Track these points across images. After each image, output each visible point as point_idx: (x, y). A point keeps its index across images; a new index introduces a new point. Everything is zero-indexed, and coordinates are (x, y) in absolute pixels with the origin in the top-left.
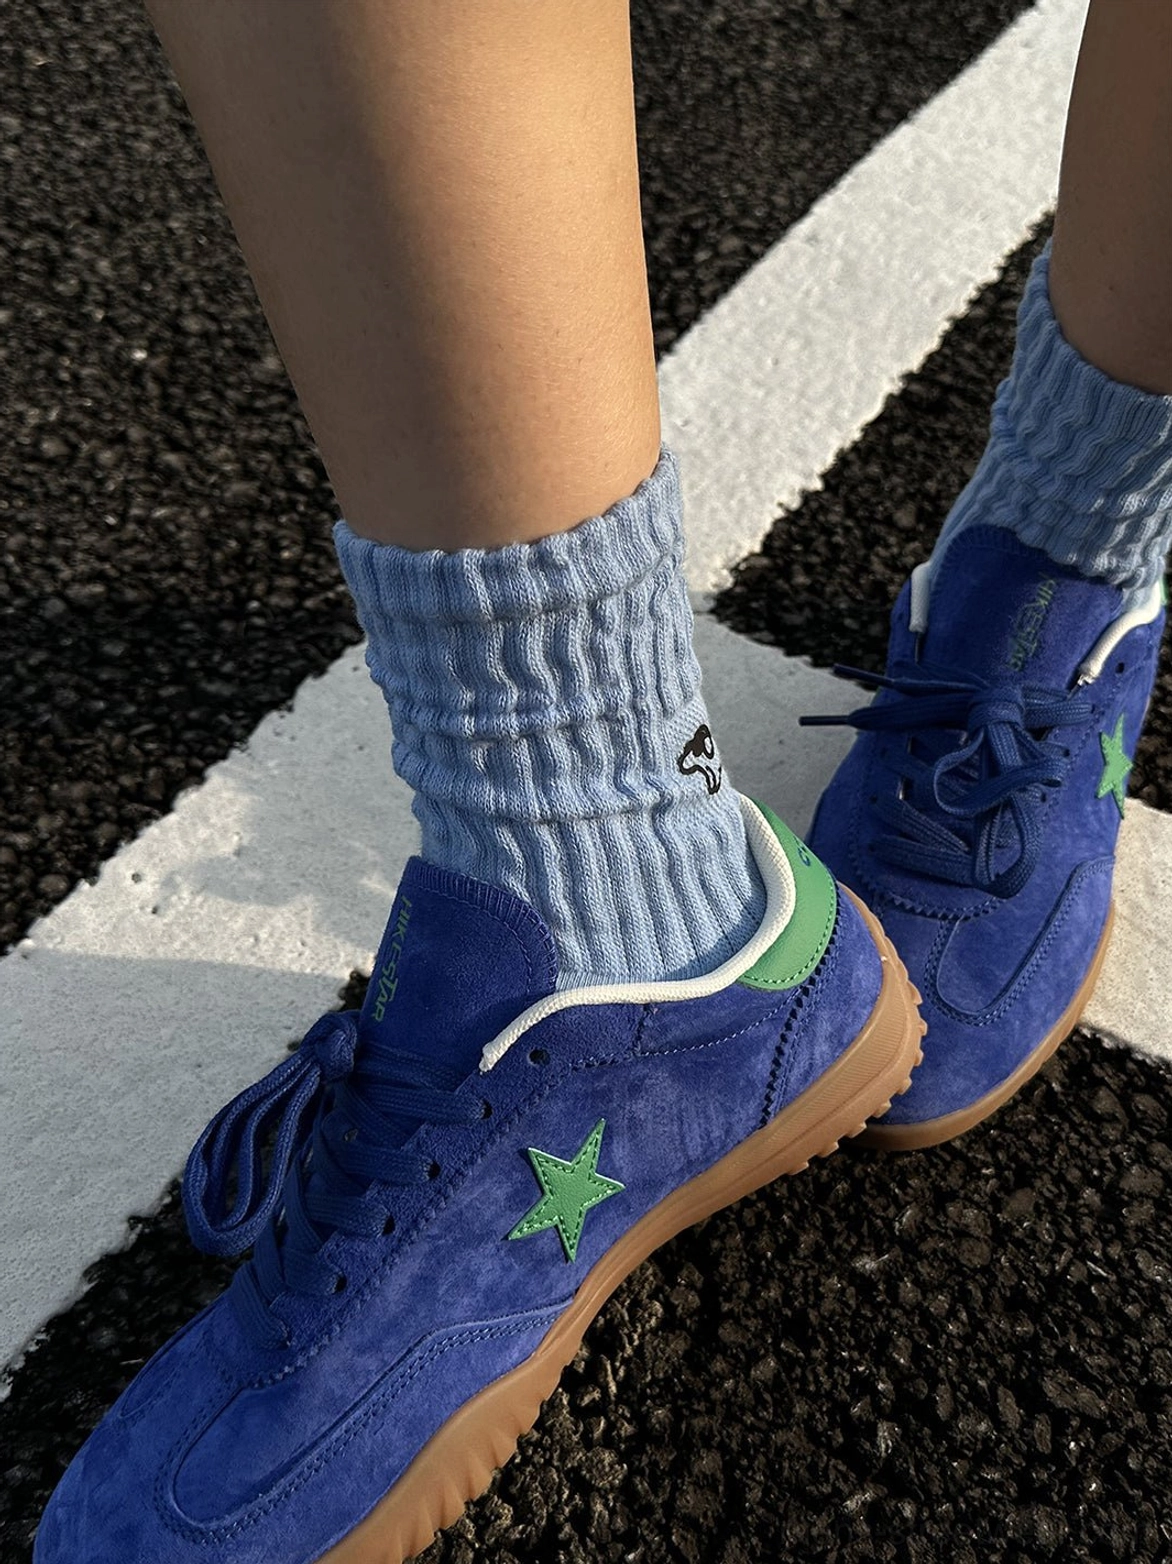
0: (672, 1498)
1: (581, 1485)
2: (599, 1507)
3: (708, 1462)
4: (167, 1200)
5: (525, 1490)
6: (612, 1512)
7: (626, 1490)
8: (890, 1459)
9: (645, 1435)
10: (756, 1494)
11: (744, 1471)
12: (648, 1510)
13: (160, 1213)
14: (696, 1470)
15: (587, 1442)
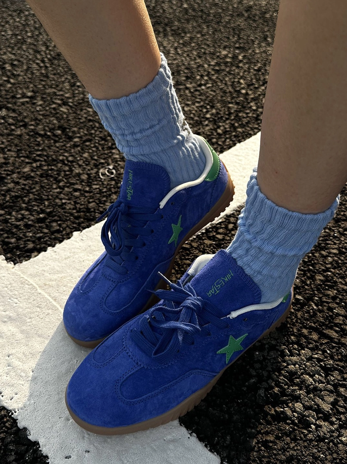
0: (314, 341)
1: (310, 359)
2: (316, 356)
3: (305, 331)
4: (215, 453)
5: (312, 371)
6: (317, 354)
7: (312, 349)
8: (305, 298)
9: (298, 343)
10: (313, 325)
11: (307, 325)
12: (317, 346)
13: (220, 456)
14: (307, 334)
15: (299, 355)
